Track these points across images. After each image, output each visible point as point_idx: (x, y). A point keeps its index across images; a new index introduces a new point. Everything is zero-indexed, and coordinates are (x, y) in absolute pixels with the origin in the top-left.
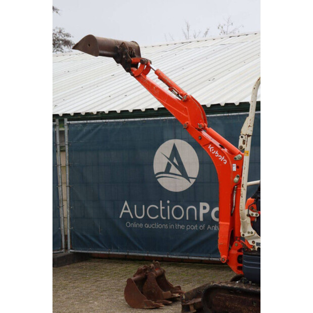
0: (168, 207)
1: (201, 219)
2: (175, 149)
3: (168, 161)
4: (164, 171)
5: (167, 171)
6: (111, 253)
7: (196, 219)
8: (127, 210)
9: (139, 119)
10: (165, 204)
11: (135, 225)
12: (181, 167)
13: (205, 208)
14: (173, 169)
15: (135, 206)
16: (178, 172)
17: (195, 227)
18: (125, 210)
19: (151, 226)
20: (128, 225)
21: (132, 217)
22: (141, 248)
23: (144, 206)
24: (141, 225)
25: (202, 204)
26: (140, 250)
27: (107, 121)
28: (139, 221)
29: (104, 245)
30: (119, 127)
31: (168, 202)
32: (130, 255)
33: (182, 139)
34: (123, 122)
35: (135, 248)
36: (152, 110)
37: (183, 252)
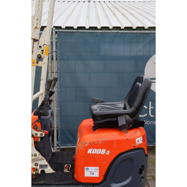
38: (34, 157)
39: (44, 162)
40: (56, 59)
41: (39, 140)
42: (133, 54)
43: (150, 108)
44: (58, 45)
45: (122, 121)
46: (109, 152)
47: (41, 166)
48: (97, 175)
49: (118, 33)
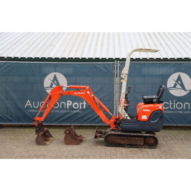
1: (68, 108)
3: (51, 82)
4: (49, 86)
5: (51, 86)
6: (19, 124)
7: (65, 108)
8: (29, 104)
11: (33, 111)
12: (58, 84)
13: (69, 103)
14: (54, 86)
15: (34, 102)
17: (65, 111)
18: (28, 104)
20: (29, 111)
21: (32, 107)
23: (38, 102)
24: (36, 111)
25: (68, 101)
28: (35, 109)
29: (15, 120)
30: (26, 65)
32: (30, 125)
33: (59, 72)
34: (28, 63)
36: (45, 58)
37: (58, 122)
38: (124, 113)
39: (127, 115)
40: (119, 76)
41: (126, 107)
42: (160, 74)
43: (171, 104)
44: (120, 68)
45: (154, 101)
46: (150, 111)
47: (126, 117)
48: (146, 118)
49: (152, 63)
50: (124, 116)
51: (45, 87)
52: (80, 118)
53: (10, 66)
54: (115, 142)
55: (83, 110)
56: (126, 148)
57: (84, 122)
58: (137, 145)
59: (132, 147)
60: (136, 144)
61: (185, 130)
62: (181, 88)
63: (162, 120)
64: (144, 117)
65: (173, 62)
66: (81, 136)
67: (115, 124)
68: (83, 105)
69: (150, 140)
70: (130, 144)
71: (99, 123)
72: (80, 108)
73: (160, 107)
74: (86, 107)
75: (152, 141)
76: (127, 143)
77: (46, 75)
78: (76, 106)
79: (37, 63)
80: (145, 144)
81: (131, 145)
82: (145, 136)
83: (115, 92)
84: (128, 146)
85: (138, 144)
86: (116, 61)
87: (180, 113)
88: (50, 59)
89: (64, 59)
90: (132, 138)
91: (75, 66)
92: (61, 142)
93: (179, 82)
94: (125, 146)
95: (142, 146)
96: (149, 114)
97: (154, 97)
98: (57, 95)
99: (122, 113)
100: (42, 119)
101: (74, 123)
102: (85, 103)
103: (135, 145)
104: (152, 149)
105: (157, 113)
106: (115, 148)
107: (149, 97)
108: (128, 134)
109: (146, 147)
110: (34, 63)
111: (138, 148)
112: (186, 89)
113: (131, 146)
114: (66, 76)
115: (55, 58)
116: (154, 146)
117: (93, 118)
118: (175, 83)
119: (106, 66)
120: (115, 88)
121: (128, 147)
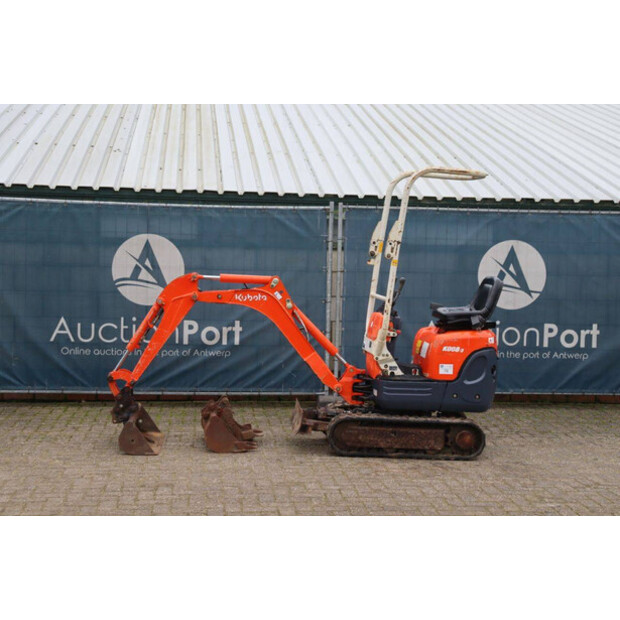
0: (134, 326)
1: (186, 342)
2: (147, 246)
3: (135, 263)
4: (129, 276)
5: (135, 275)
6: (32, 392)
7: (177, 342)
8: (64, 329)
9: (91, 202)
10: (128, 322)
11: (77, 351)
12: (156, 271)
13: (191, 327)
14: (144, 275)
15: (79, 325)
16: (151, 278)
17: (176, 353)
18: (60, 329)
19: (105, 352)
20: (65, 351)
21: (73, 340)
22: (85, 383)
23: (93, 325)
24: (87, 352)
25: (187, 323)
26: (83, 385)
27: (34, 200)
28: (84, 345)
29: (19, 381)
30: (55, 210)
31: (134, 319)
32: (66, 395)
33: (159, 234)
34: (62, 204)
35: (76, 383)
36: (111, 189)
37: (155, 386)
38: (385, 358)
39: (394, 364)
40: (343, 249)
41: (390, 340)
44: (347, 225)
45: (475, 321)
46: (462, 350)
47: (391, 368)
48: (451, 372)
50: (386, 366)
51: (114, 279)
52: (222, 372)
53: (6, 211)
54: (360, 442)
55: (232, 347)
56: (395, 460)
57: (234, 384)
58: (425, 451)
59: (411, 458)
60: (420, 447)
61: (524, 406)
62: (518, 286)
63: (494, 378)
64: (447, 370)
65: (496, 210)
66: (249, 425)
67: (354, 390)
68: (231, 335)
69: (462, 435)
70: (404, 447)
71: (280, 387)
72: (225, 342)
73: (491, 341)
74: (241, 342)
75: (468, 438)
76: (397, 446)
77: (119, 242)
78: (211, 336)
79: (91, 205)
80: (446, 446)
81: (406, 451)
82: (448, 425)
83: (329, 295)
84: (398, 454)
85: (426, 447)
86: (332, 203)
87: (512, 359)
88: (127, 194)
89: (169, 195)
90: (410, 430)
91: (210, 214)
92: (192, 446)
93: (511, 269)
94: (390, 455)
95: (439, 452)
96: (461, 361)
97: (466, 310)
98: (182, 302)
99: (381, 358)
100: (135, 375)
101: (202, 389)
102: (238, 328)
103: (417, 451)
104: (468, 463)
105: (483, 357)
106: (361, 460)
107: (456, 310)
108: (398, 418)
109: (451, 456)
110: (83, 205)
111: (428, 459)
112: (531, 288)
113: (407, 455)
114: (181, 244)
115: (142, 190)
116: (471, 453)
117: (264, 372)
118: (501, 271)
119: (304, 217)
120: (329, 282)
121: (399, 457)
